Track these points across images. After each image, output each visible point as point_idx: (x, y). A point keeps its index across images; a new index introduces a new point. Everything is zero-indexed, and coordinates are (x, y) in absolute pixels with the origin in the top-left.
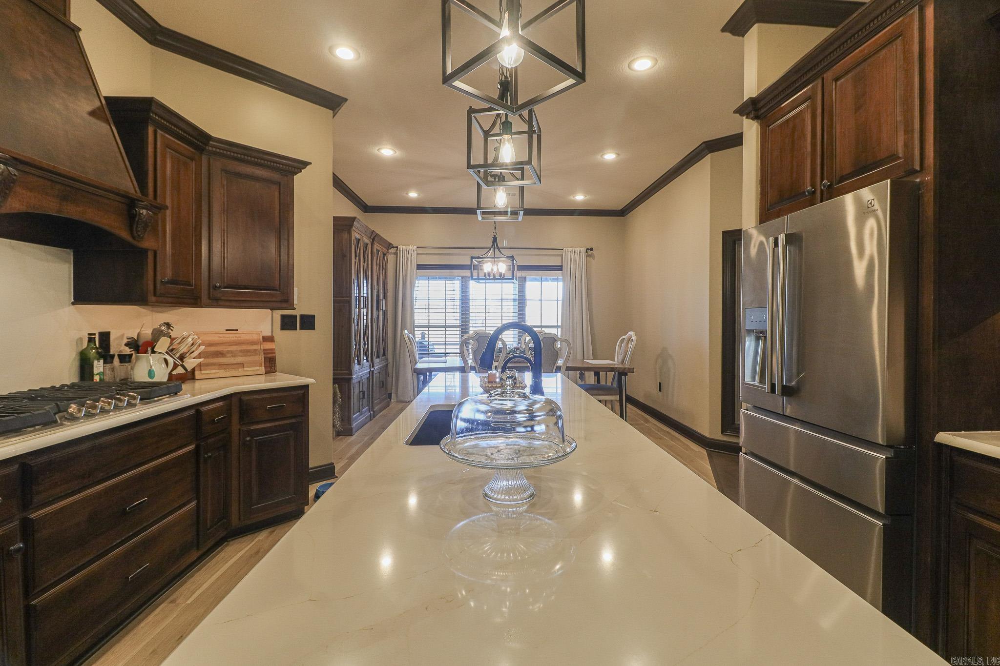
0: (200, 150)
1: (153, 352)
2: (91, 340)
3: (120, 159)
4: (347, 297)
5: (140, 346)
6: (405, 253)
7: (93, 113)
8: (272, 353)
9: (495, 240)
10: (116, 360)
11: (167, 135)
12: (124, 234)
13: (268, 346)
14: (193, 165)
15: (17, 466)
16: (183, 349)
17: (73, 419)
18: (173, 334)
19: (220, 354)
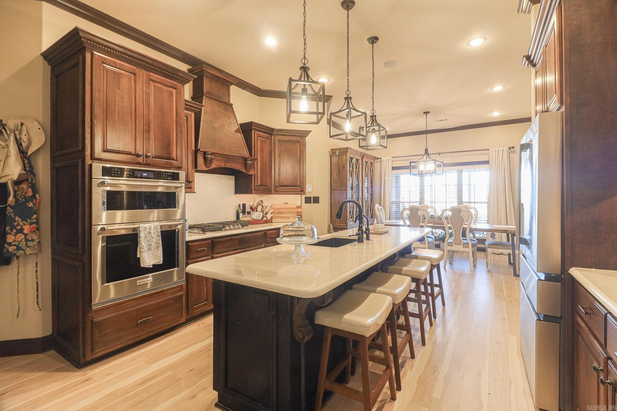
0: (271, 134)
1: (257, 211)
2: (239, 206)
3: (244, 144)
4: (345, 187)
5: (253, 209)
6: (385, 161)
7: (236, 131)
8: (301, 213)
9: (426, 150)
10: (246, 213)
11: (258, 132)
12: (244, 171)
13: (299, 210)
14: (268, 141)
15: (210, 241)
16: (266, 210)
17: (227, 230)
18: (264, 205)
19: (281, 213)
